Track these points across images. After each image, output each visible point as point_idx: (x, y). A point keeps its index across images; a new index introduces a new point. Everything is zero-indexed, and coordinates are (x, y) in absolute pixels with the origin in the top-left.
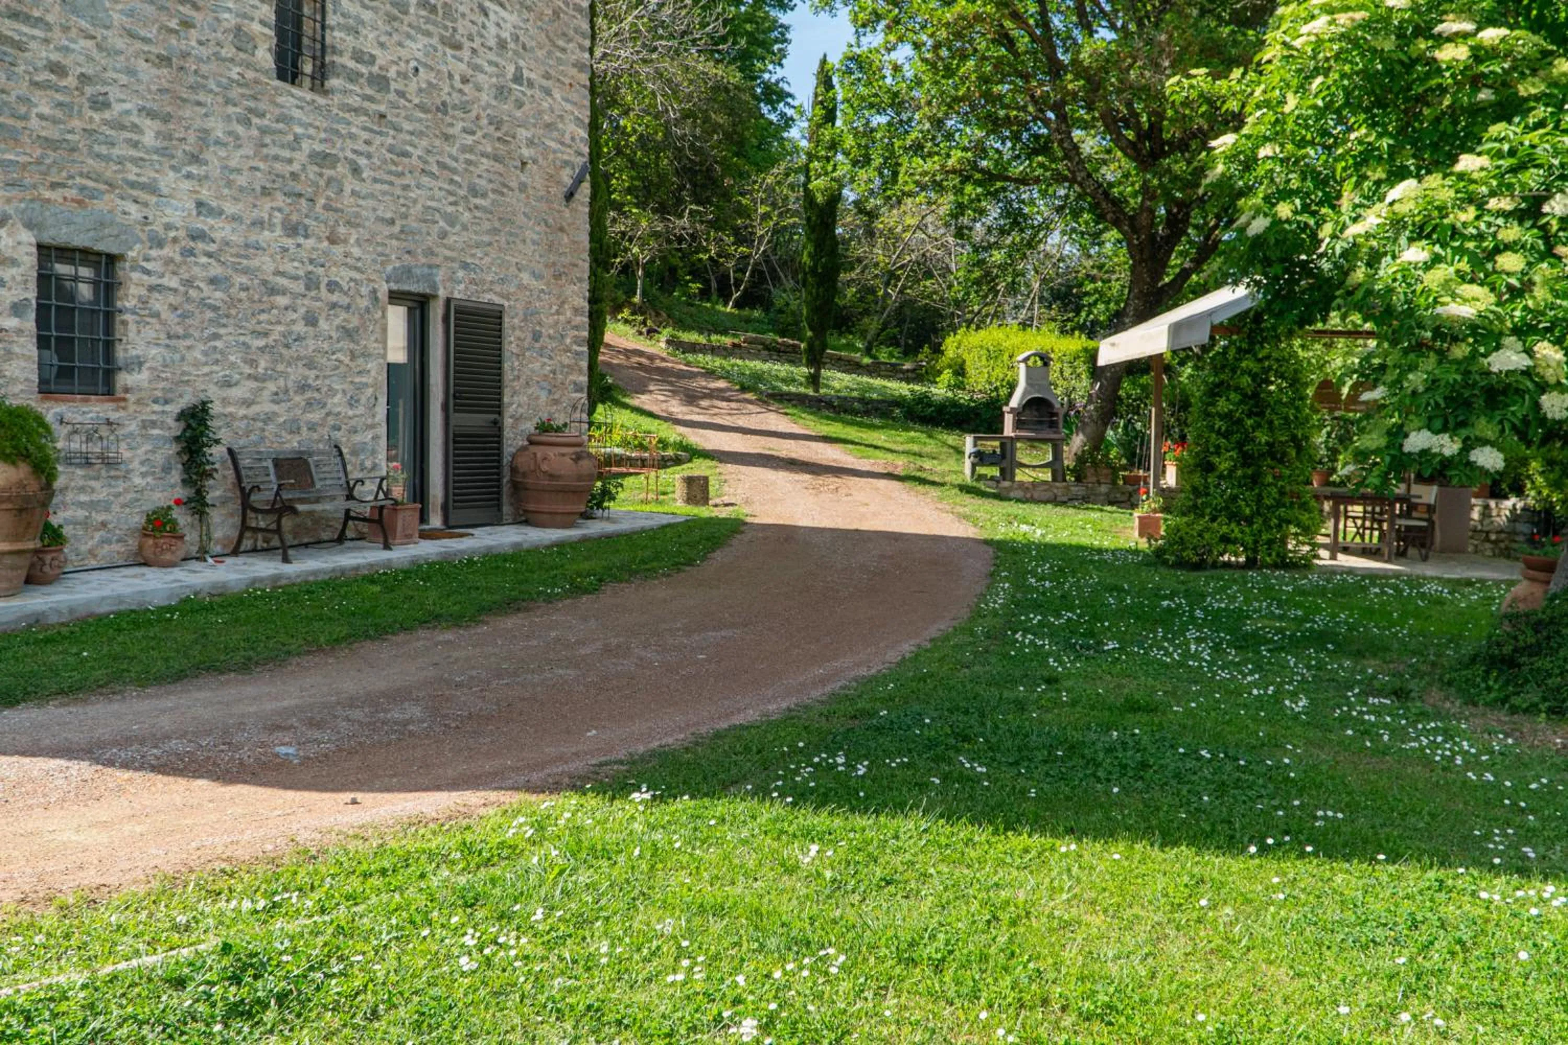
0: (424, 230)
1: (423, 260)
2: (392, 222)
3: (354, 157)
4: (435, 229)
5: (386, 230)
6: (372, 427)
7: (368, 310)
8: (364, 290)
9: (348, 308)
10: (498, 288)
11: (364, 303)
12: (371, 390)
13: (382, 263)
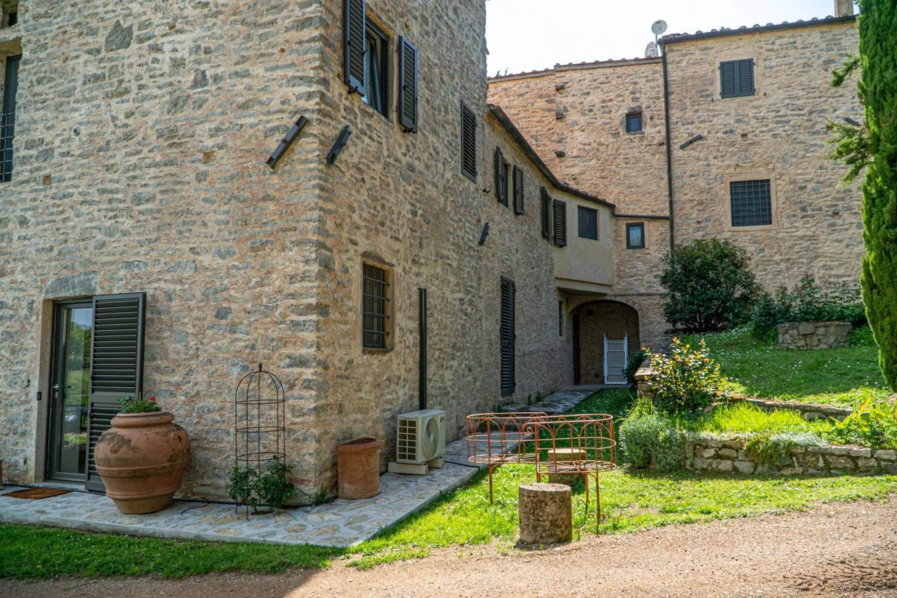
0: (82, 247)
1: (81, 270)
2: (51, 249)
3: (23, 213)
4: (92, 243)
5: (45, 256)
6: (26, 402)
7: (26, 317)
8: (24, 304)
9: (12, 317)
10: (168, 277)
11: (24, 312)
12: (25, 374)
13: (42, 281)
